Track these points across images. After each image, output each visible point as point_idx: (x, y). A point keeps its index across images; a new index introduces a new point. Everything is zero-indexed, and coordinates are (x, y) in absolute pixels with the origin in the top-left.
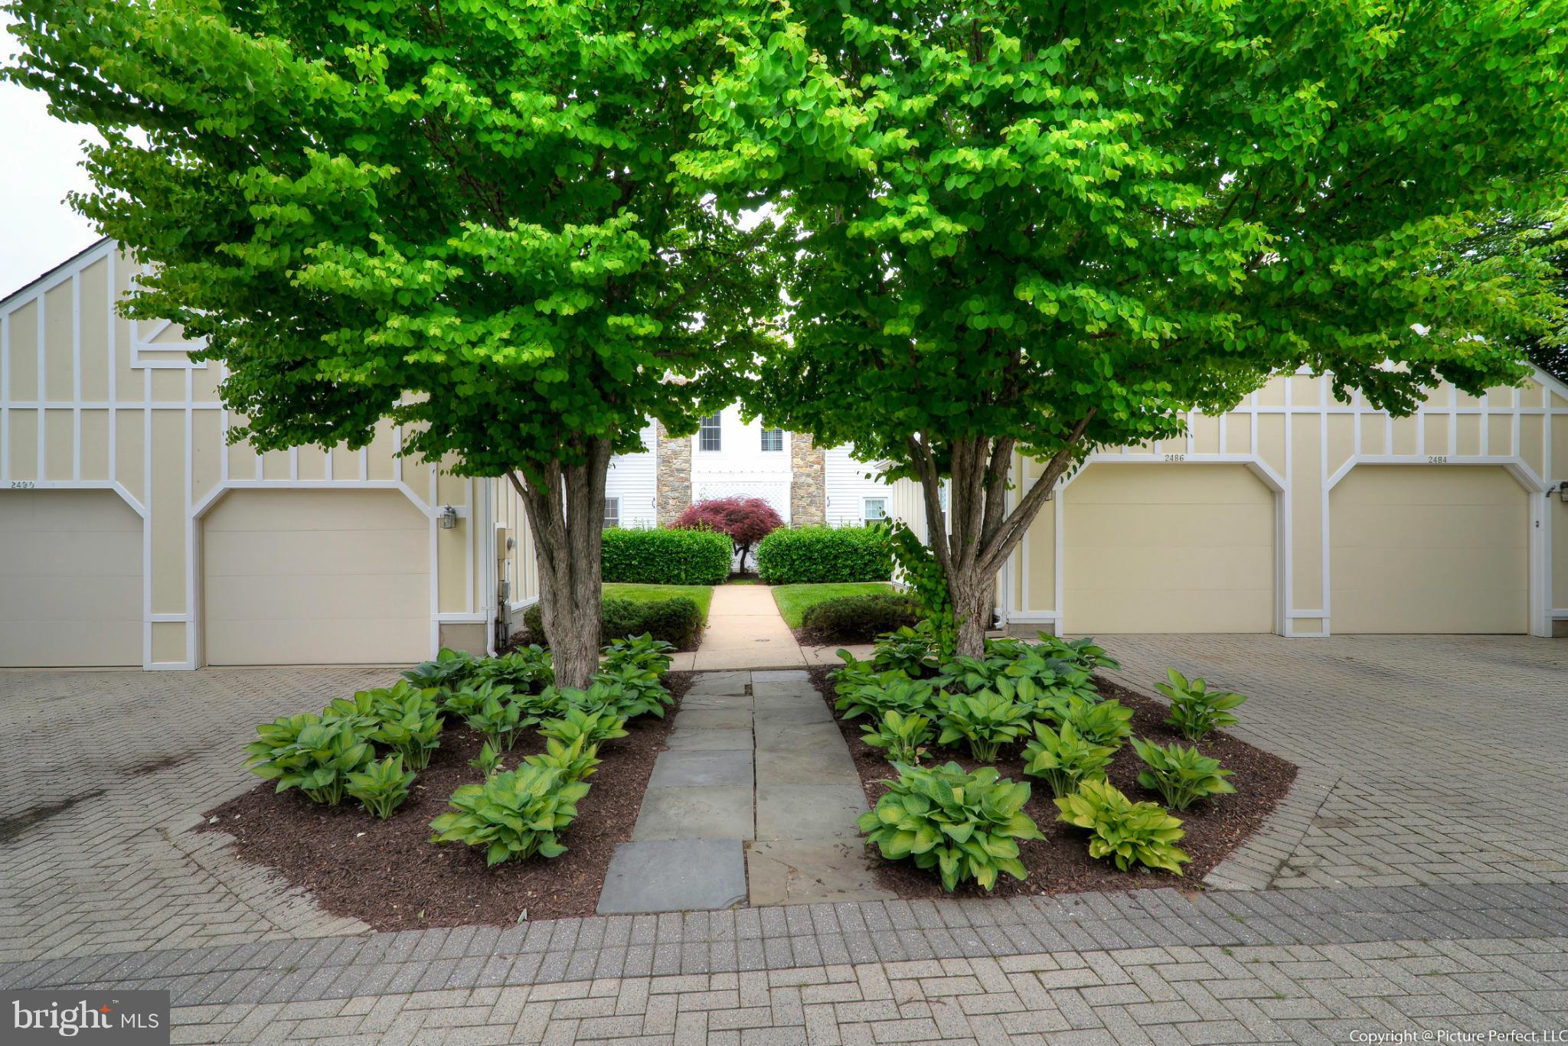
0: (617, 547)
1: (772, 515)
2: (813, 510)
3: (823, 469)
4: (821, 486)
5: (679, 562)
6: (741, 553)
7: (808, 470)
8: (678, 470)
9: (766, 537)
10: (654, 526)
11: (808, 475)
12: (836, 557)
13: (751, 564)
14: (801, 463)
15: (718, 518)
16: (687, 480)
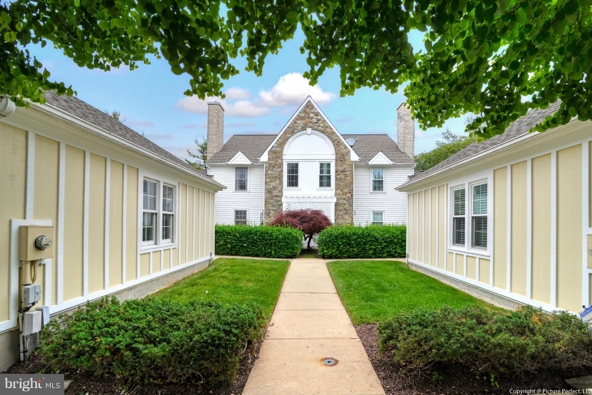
0: (235, 236)
1: (326, 219)
2: (346, 217)
3: (352, 196)
4: (351, 205)
5: (271, 245)
6: (308, 239)
7: (344, 197)
8: (275, 196)
9: (323, 231)
10: (258, 224)
11: (344, 199)
12: (365, 244)
13: (314, 244)
14: (341, 193)
15: (295, 220)
16: (281, 201)
